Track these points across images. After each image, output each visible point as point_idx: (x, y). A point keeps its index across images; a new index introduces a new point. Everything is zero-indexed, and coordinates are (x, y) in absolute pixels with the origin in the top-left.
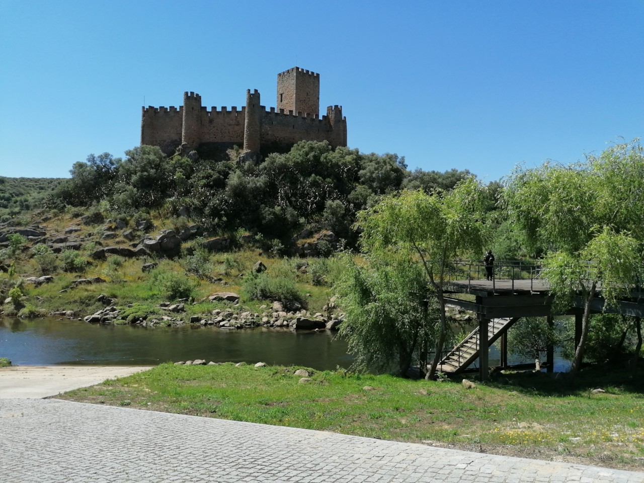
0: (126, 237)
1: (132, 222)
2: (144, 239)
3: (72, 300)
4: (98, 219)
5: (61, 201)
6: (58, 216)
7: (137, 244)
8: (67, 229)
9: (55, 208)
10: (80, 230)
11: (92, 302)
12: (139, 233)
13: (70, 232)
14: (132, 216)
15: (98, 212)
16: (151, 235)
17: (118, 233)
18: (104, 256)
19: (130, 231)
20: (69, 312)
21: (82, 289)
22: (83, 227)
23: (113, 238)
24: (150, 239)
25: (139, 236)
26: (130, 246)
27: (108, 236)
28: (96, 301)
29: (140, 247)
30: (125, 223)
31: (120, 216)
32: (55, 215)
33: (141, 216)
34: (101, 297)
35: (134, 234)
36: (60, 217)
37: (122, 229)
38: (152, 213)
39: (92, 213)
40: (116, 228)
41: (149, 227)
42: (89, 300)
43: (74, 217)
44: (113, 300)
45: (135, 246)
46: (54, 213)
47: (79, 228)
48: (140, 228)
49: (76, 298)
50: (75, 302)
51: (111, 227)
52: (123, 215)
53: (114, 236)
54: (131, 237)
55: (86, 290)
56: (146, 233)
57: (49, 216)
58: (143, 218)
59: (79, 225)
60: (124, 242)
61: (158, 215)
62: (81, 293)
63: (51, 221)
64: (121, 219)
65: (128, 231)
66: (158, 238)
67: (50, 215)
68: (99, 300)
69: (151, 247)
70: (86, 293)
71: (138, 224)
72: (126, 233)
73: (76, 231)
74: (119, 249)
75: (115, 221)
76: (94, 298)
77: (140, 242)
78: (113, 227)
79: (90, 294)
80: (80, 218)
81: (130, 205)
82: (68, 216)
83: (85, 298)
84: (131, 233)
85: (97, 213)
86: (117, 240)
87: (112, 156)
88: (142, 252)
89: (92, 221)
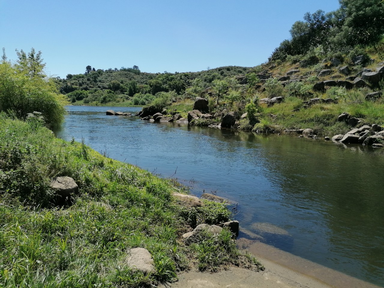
0: (342, 72)
1: (348, 58)
2: (362, 72)
3: (307, 119)
4: (314, 61)
5: (283, 53)
6: (281, 65)
7: (355, 78)
8: (289, 72)
9: (278, 59)
10: (299, 71)
11: (332, 121)
12: (355, 68)
13: (291, 73)
14: (347, 54)
15: (313, 55)
16: (369, 68)
17: (333, 70)
18: (323, 88)
19: (346, 66)
20: (307, 130)
21: (317, 107)
22: (301, 69)
23: (329, 74)
24: (369, 71)
25: (356, 71)
26: (347, 79)
27: (324, 73)
28: (336, 120)
29: (358, 79)
30: (340, 60)
31: (335, 54)
32: (279, 64)
33: (357, 52)
34: (343, 116)
35: (350, 69)
36: (282, 65)
37: (337, 66)
38: (368, 49)
39: (309, 56)
40: (332, 65)
41: (366, 61)
42: (328, 119)
43: (293, 63)
44: (360, 120)
45: (352, 79)
46: (278, 62)
47: (298, 70)
48: (356, 63)
49: (312, 116)
50: (312, 120)
51: (326, 66)
52: (338, 53)
53: (330, 72)
54: (347, 72)
55: (322, 108)
56: (364, 66)
57: (274, 65)
58: (359, 53)
59: (297, 68)
60: (340, 77)
61: (374, 50)
62: (316, 111)
63: (276, 68)
64: (336, 57)
65: (344, 67)
66: (378, 69)
67: (276, 64)
68: (341, 119)
69: (370, 78)
70: (322, 112)
71: (354, 59)
72: (342, 69)
73: (296, 72)
74: (337, 82)
75: (330, 60)
76: (333, 117)
77: (358, 75)
78: (329, 65)
79: (328, 112)
80: (298, 63)
81: (345, 44)
82: (288, 64)
83: (323, 116)
84: (347, 67)
85: (313, 57)
86: (333, 75)
87: (324, 12)
88: (360, 84)
89: (308, 64)
